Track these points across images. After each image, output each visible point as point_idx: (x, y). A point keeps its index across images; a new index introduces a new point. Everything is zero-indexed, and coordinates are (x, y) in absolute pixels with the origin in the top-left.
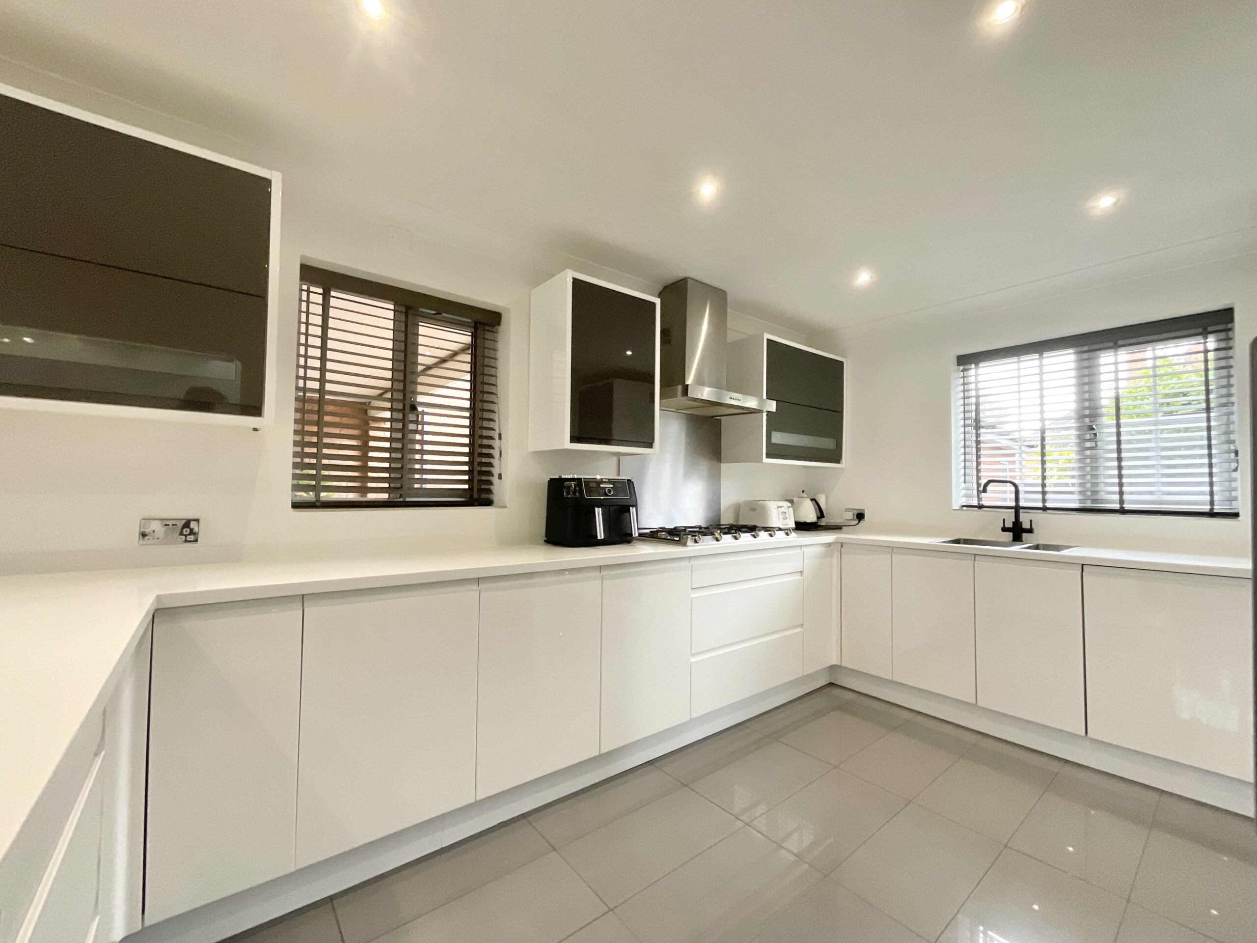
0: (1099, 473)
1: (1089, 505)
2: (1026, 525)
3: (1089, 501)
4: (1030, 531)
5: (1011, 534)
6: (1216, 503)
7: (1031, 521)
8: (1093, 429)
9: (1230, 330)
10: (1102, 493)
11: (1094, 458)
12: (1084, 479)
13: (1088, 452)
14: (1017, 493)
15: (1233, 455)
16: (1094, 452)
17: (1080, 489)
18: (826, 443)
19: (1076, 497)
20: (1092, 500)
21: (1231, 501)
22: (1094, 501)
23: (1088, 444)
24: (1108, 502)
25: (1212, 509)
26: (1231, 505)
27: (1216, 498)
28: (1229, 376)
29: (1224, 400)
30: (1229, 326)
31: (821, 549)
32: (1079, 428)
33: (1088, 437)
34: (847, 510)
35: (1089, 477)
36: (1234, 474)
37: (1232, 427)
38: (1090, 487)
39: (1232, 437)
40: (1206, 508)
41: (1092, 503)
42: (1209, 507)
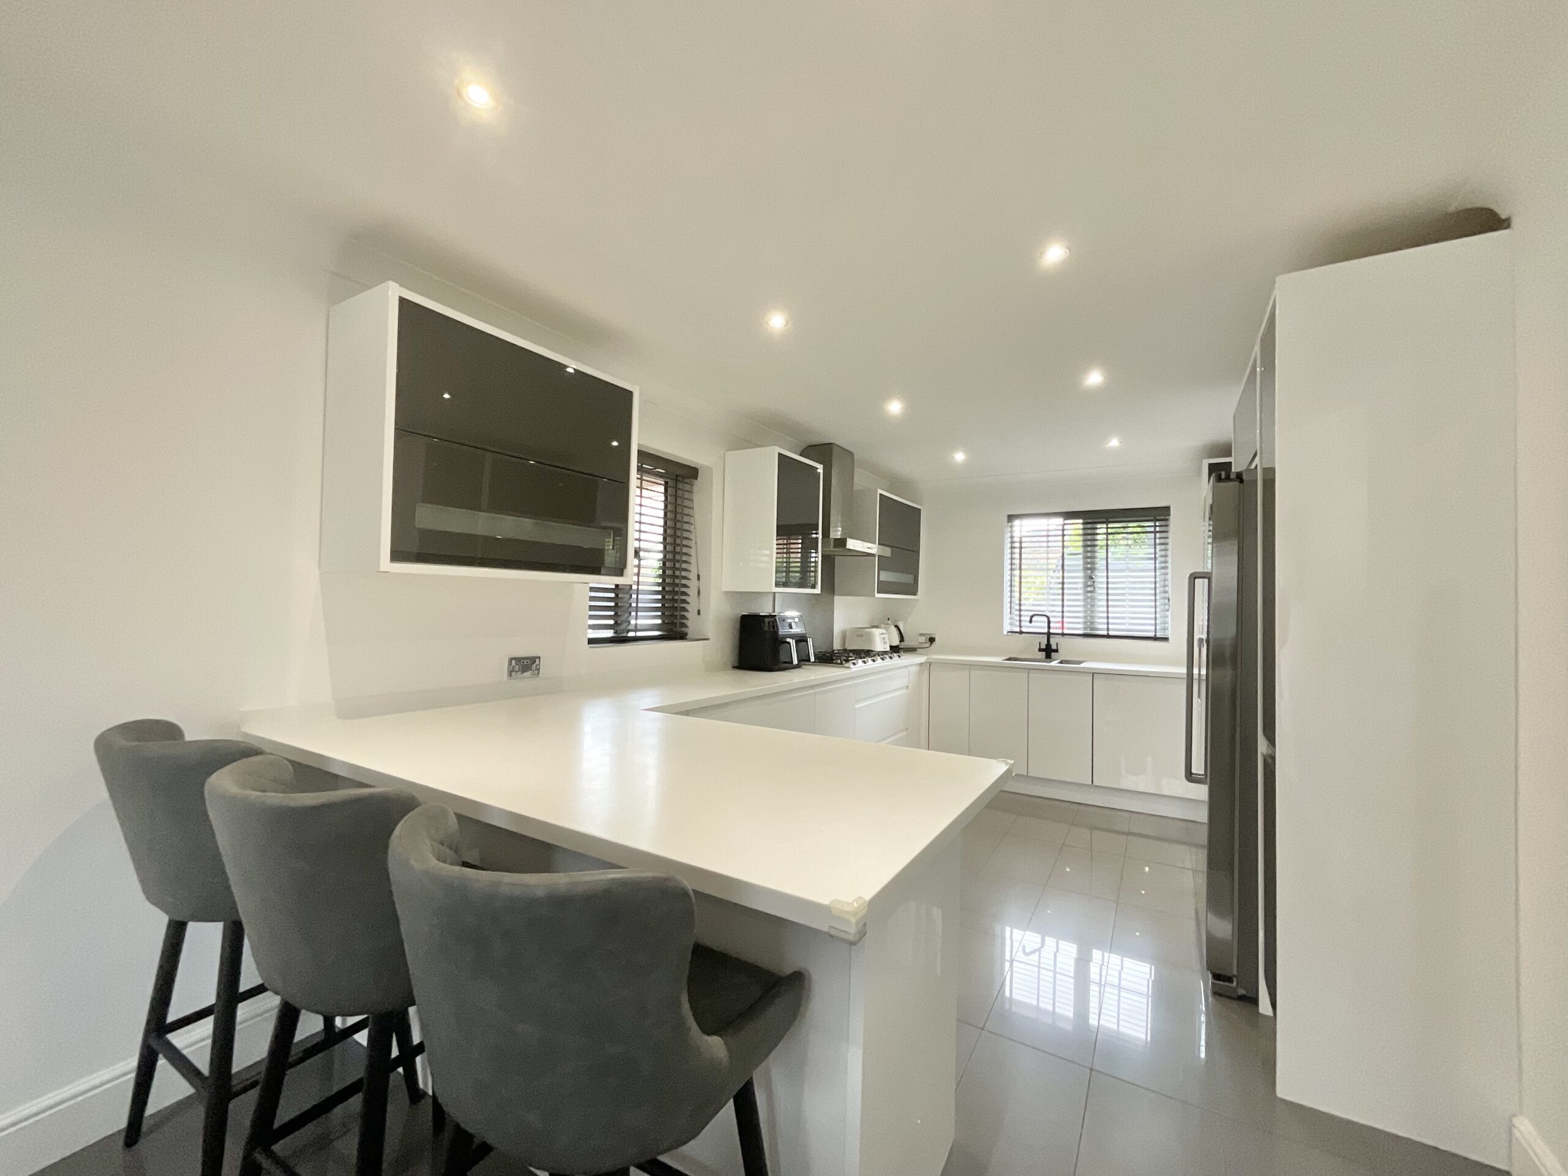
0: (1094, 609)
1: (1088, 632)
2: (1054, 647)
3: (1089, 629)
4: (1056, 651)
5: (1044, 653)
6: (1157, 631)
7: (1057, 644)
8: (1093, 578)
9: (1167, 520)
10: (1096, 624)
11: (1093, 599)
12: (1087, 613)
13: (1089, 595)
14: (1049, 622)
15: (1167, 601)
16: (1092, 594)
17: (1084, 620)
18: (907, 578)
19: (1081, 626)
20: (1091, 628)
21: (1165, 630)
22: (1092, 629)
23: (1089, 589)
24: (1098, 629)
25: (1156, 635)
26: (1165, 632)
27: (1158, 627)
28: (1166, 550)
29: (1163, 565)
30: (1167, 517)
31: (916, 668)
32: (1085, 577)
33: (1089, 583)
34: (922, 635)
35: (1089, 612)
36: (1167, 613)
37: (1167, 583)
38: (1090, 621)
39: (1167, 589)
40: (1152, 634)
41: (1091, 630)
42: (1154, 634)
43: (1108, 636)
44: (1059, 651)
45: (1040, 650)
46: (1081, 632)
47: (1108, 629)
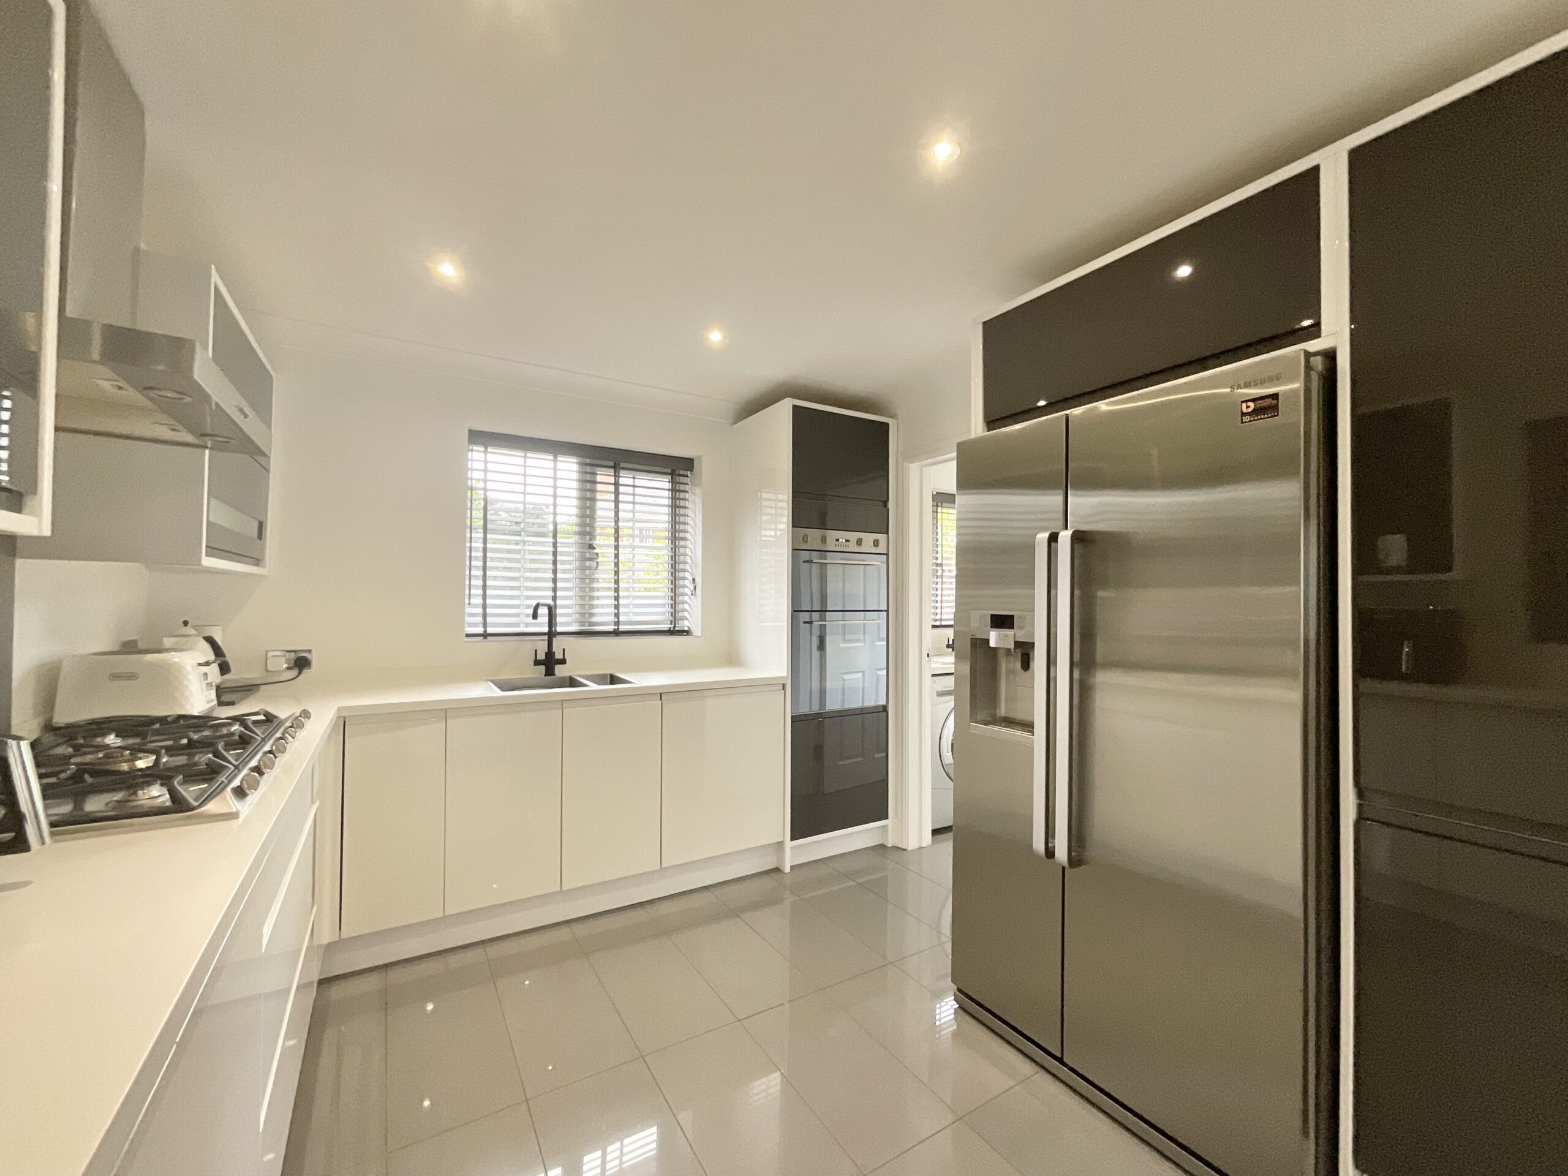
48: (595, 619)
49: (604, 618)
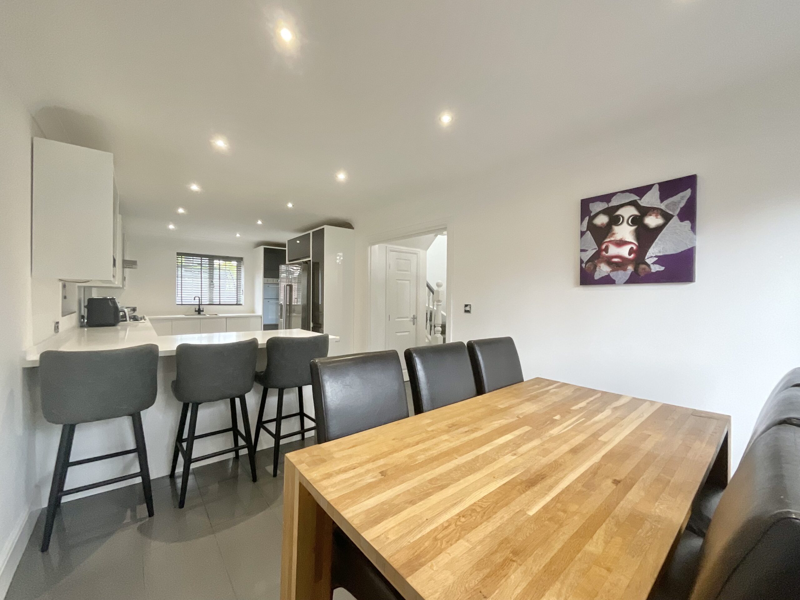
43: (220, 304)
44: (204, 311)
45: (196, 311)
46: (208, 303)
47: (220, 302)
48: (214, 301)
49: (216, 301)
